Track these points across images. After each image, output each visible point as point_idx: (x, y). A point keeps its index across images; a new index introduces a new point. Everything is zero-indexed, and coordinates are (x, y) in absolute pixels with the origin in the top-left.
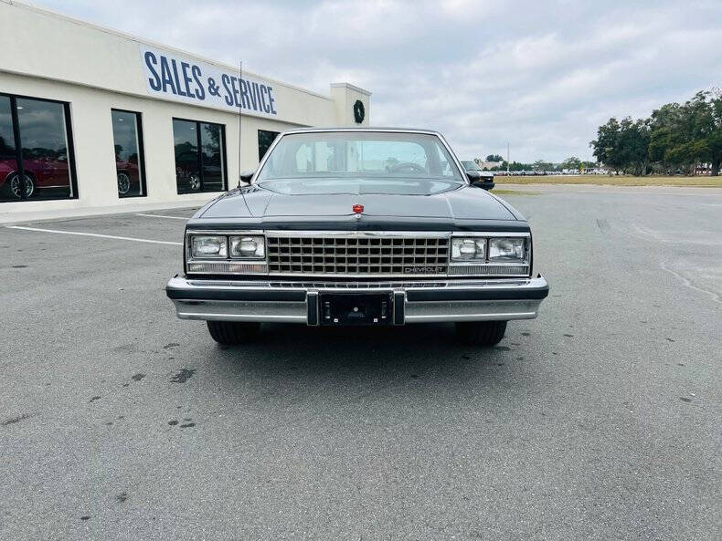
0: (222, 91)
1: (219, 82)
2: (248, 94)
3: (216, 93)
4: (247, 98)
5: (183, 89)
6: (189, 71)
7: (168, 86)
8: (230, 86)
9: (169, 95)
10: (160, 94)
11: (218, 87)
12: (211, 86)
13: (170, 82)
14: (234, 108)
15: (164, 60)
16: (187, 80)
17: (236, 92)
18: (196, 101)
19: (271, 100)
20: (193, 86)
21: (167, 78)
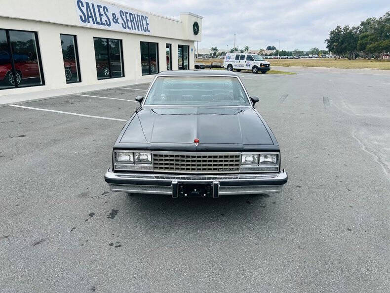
0: (120, 21)
1: (118, 16)
2: (135, 21)
3: (117, 22)
4: (134, 23)
5: (99, 21)
6: (101, 10)
7: (91, 20)
8: (124, 17)
9: (91, 24)
10: (86, 25)
11: (118, 18)
12: (114, 18)
13: (91, 17)
14: (127, 30)
15: (87, 4)
16: (101, 15)
17: (128, 20)
18: (106, 27)
19: (147, 24)
20: (104, 18)
21: (90, 15)
